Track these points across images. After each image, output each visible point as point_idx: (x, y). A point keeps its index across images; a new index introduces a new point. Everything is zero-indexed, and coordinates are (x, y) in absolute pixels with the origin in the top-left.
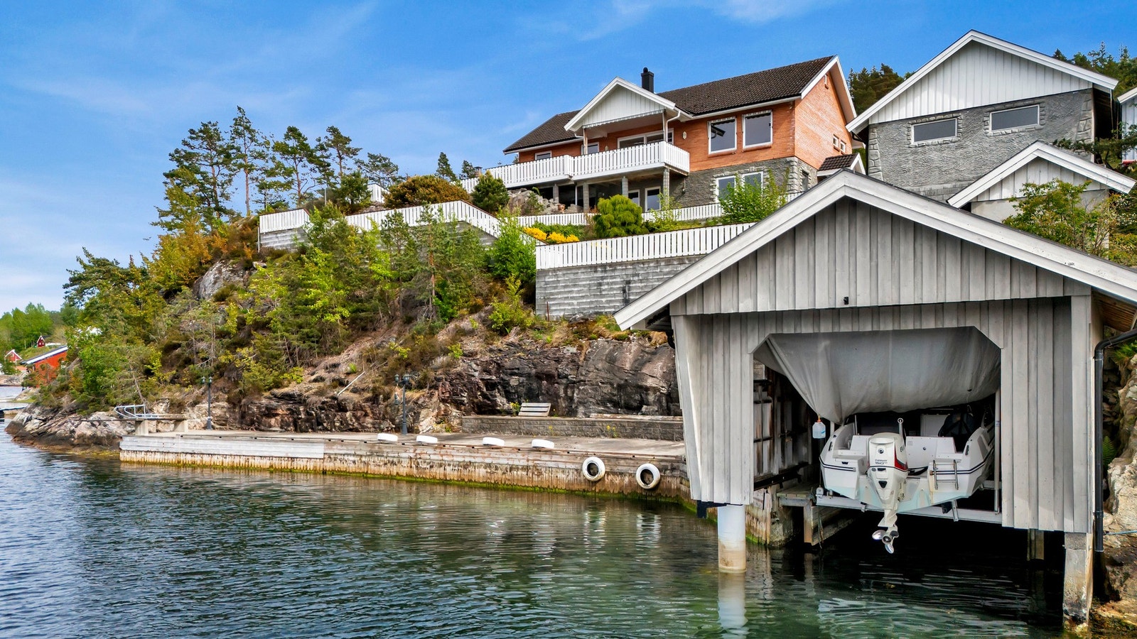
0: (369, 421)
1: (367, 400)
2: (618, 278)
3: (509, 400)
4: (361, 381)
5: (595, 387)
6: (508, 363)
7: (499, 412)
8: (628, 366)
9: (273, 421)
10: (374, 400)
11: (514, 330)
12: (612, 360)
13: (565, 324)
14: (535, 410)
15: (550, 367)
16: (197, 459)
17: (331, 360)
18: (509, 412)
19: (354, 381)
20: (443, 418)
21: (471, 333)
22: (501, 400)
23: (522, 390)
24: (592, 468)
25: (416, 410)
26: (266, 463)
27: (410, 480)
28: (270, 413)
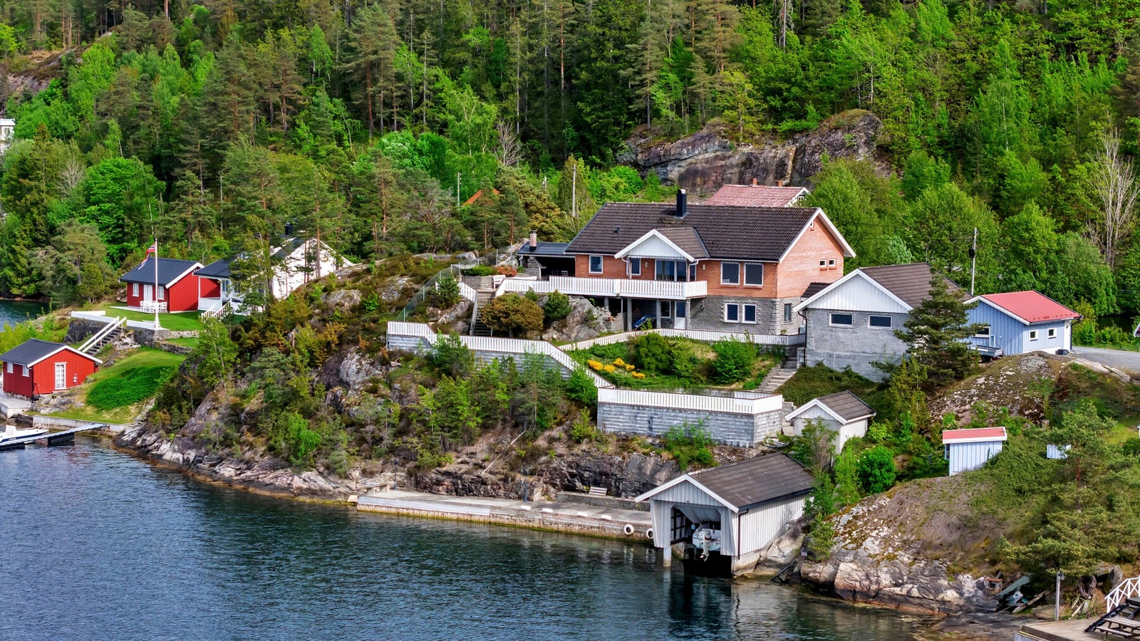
0: (501, 492)
1: (501, 480)
2: (646, 414)
3: (583, 484)
4: (494, 466)
5: (631, 483)
6: (583, 463)
7: (578, 491)
8: (648, 473)
9: (441, 488)
10: (505, 480)
11: (586, 440)
12: (640, 468)
13: (615, 438)
14: (598, 492)
15: (607, 469)
16: (411, 512)
17: (470, 449)
18: (582, 491)
19: (489, 466)
20: (545, 493)
21: (559, 439)
22: (578, 484)
23: (591, 480)
24: (628, 530)
25: (531, 488)
26: (455, 517)
27: (539, 530)
28: (439, 483)
